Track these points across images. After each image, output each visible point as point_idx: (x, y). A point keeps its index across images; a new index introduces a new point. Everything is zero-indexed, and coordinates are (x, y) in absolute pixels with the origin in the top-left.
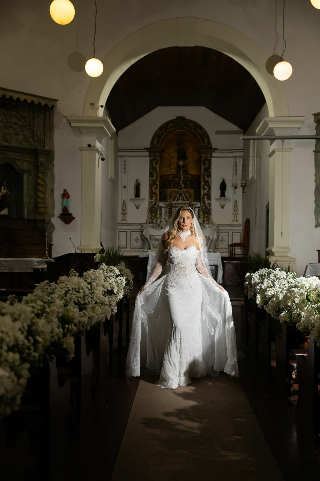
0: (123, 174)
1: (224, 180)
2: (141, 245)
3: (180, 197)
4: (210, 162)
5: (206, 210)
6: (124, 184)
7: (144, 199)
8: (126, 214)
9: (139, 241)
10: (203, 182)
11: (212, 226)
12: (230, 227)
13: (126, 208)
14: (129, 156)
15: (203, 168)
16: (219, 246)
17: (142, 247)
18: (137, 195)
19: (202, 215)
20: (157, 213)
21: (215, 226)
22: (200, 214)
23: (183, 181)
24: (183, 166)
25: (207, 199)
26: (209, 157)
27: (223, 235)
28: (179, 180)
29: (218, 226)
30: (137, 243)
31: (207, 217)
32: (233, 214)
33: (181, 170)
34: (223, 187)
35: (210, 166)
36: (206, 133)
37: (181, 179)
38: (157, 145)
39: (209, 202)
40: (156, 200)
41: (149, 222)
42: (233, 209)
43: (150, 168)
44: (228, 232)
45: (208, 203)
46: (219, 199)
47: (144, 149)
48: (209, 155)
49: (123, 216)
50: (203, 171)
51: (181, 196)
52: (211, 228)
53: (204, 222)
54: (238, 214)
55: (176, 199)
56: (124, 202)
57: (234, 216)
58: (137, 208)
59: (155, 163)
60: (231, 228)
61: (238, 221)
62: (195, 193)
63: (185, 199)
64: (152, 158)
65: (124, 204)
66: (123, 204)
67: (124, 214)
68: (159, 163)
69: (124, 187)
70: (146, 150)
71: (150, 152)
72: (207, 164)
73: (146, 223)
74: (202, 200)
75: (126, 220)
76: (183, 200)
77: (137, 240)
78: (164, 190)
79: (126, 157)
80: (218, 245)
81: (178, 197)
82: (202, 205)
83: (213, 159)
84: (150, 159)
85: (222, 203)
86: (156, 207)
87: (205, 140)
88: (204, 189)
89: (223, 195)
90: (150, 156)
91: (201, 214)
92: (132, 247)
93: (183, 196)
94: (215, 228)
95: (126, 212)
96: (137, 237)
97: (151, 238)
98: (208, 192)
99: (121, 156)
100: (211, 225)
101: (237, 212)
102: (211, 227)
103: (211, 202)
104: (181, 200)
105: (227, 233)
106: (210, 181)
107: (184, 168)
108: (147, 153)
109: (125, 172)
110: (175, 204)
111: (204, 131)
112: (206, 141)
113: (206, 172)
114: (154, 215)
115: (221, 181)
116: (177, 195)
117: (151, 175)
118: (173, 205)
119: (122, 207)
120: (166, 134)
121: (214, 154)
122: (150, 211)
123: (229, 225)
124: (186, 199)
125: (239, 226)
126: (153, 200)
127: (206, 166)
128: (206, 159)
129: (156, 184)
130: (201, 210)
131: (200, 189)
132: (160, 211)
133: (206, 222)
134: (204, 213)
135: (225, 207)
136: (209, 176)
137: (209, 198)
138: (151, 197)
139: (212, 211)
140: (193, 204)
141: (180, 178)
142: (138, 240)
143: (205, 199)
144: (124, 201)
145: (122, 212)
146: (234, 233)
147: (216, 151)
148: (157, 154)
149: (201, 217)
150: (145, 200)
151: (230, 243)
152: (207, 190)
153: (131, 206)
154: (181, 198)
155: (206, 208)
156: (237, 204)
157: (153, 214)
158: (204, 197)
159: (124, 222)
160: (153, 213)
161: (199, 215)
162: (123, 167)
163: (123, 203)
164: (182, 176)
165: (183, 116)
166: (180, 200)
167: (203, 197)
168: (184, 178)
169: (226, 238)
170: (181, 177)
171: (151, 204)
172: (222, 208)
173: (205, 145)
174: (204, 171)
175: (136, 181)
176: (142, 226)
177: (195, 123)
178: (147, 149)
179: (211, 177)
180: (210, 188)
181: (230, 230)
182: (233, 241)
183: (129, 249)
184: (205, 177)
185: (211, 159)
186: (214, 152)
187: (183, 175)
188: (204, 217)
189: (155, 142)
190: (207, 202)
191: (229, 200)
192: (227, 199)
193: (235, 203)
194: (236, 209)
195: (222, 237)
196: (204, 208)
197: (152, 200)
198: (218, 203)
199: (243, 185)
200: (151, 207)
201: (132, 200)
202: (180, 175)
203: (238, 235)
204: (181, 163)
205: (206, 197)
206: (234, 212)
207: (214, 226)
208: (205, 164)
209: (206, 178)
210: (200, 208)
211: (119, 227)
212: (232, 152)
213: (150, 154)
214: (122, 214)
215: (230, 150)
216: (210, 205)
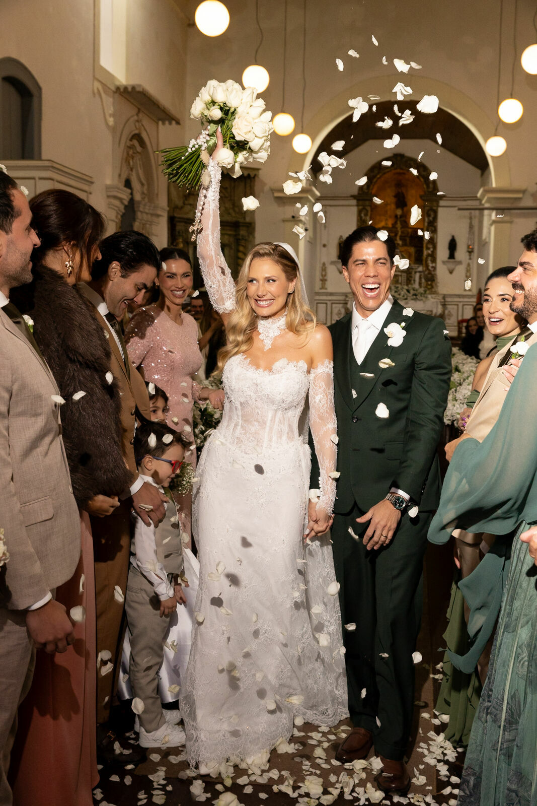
0: (323, 228)
1: (453, 237)
4: (436, 212)
5: (429, 276)
6: (324, 242)
8: (326, 280)
12: (460, 298)
13: (326, 273)
14: (330, 206)
15: (427, 221)
19: (424, 282)
22: (421, 280)
23: (401, 236)
24: (401, 217)
25: (430, 261)
26: (434, 206)
27: (451, 308)
28: (396, 235)
29: (444, 297)
31: (431, 285)
33: (399, 222)
34: (452, 246)
35: (435, 218)
37: (398, 233)
38: (366, 191)
39: (434, 265)
42: (465, 275)
43: (358, 221)
44: (457, 305)
45: (432, 267)
46: (447, 262)
47: (349, 196)
48: (435, 204)
49: (322, 284)
50: (426, 224)
52: (435, 299)
53: (425, 291)
59: (364, 215)
60: (461, 300)
62: (416, 252)
64: (361, 207)
65: (324, 268)
66: (322, 268)
67: (324, 280)
68: (369, 214)
69: (324, 246)
70: (351, 198)
71: (358, 200)
72: (432, 216)
74: (424, 262)
75: (326, 289)
79: (327, 207)
82: (425, 269)
83: (440, 210)
84: (358, 209)
85: (451, 266)
87: (431, 184)
88: (428, 248)
89: (452, 256)
90: (358, 205)
91: (423, 280)
94: (440, 298)
95: (326, 278)
96: (339, 310)
98: (432, 252)
100: (435, 295)
103: (436, 265)
106: (435, 238)
107: (403, 219)
108: (354, 202)
109: (325, 226)
111: (429, 171)
112: (431, 186)
113: (430, 226)
115: (449, 238)
119: (321, 271)
120: (378, 176)
121: (442, 203)
123: (459, 296)
125: (472, 296)
127: (431, 218)
128: (431, 209)
131: (422, 247)
133: (428, 292)
134: (427, 280)
135: (454, 273)
136: (435, 231)
137: (434, 260)
139: (437, 277)
140: (413, 267)
143: (428, 261)
144: (324, 264)
145: (321, 278)
146: (465, 307)
147: (445, 199)
148: (367, 202)
149: (423, 284)
151: (460, 318)
152: (432, 249)
153: (332, 271)
155: (430, 273)
156: (470, 268)
159: (324, 291)
163: (321, 265)
164: (400, 231)
165: (402, 153)
167: (425, 259)
168: (402, 232)
169: (454, 312)
170: (398, 231)
172: (451, 272)
173: (429, 190)
174: (428, 225)
175: (340, 239)
176: (346, 296)
178: (354, 197)
179: (437, 232)
180: (435, 247)
181: (460, 302)
182: (464, 314)
185: (437, 209)
186: (441, 200)
187: (401, 228)
188: (428, 285)
190: (431, 265)
191: (460, 263)
192: (456, 261)
193: (468, 266)
194: (468, 274)
195: (449, 312)
196: (426, 273)
198: (445, 267)
199: (470, 250)
201: (333, 263)
202: (397, 228)
204: (399, 212)
205: (430, 258)
207: (439, 296)
208: (429, 215)
210: (422, 274)
211: (317, 297)
212: (465, 200)
213: (357, 202)
214: (322, 280)
215: (462, 197)
216: (435, 268)
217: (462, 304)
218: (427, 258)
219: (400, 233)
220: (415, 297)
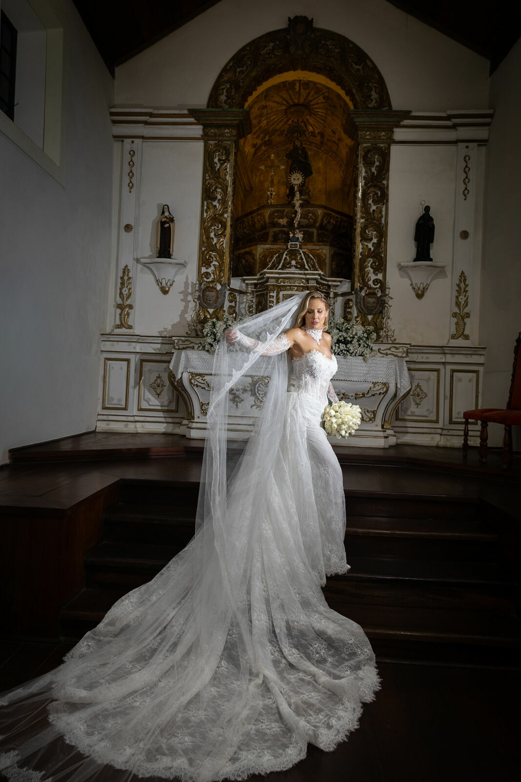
0: (126, 188)
1: (427, 209)
2: (170, 402)
3: (292, 259)
4: (385, 157)
5: (371, 300)
6: (127, 220)
7: (183, 265)
8: (130, 307)
9: (165, 388)
10: (362, 217)
11: (389, 349)
12: (444, 354)
13: (130, 289)
14: (143, 137)
15: (364, 174)
16: (409, 413)
17: (173, 407)
18: (164, 250)
19: (356, 317)
20: (222, 306)
21: (401, 350)
22: (350, 313)
25: (372, 267)
26: (382, 142)
27: (423, 379)
28: (291, 222)
29: (410, 349)
30: (159, 395)
31: (376, 322)
32: (455, 315)
34: (424, 231)
35: (384, 169)
36: (375, 69)
37: (295, 217)
39: (380, 276)
40: (220, 268)
41: (196, 331)
42: (454, 300)
43: (205, 174)
44: (438, 371)
45: (376, 281)
46: (412, 267)
48: (383, 137)
49: (121, 315)
50: (361, 183)
51: (295, 259)
52: (387, 354)
54: (468, 315)
55: (280, 267)
56: (124, 272)
57: (455, 320)
58: (165, 292)
59: (219, 160)
60: (449, 358)
61: (467, 337)
63: (307, 267)
64: (212, 143)
65: (126, 278)
66: (122, 278)
67: (125, 307)
68: (232, 158)
69: (128, 228)
70: (192, 120)
71: (206, 127)
72: (377, 163)
73: (188, 335)
74: (357, 270)
75: (130, 327)
76: (302, 267)
77: (158, 386)
78: (247, 249)
79: (136, 140)
80: (407, 409)
81: (286, 258)
82: (357, 286)
83: (394, 149)
84: (206, 147)
85: (420, 278)
86: (219, 287)
87: (373, 93)
88: (366, 238)
89: (423, 253)
90: (205, 137)
91: (355, 313)
92: (144, 405)
93: (301, 258)
94: (400, 355)
95: (129, 302)
96: (159, 377)
97: (193, 381)
98: (378, 246)
99: (121, 138)
100: (388, 346)
101: (466, 310)
102: (389, 352)
103: (385, 277)
104: (296, 267)
105: (436, 373)
106: (384, 213)
108: (197, 130)
109: (131, 186)
110: (278, 278)
111: (369, 63)
112: (374, 95)
113: (371, 186)
114: (214, 312)
115: (420, 212)
116: (284, 256)
117: (208, 195)
118: (272, 282)
119: (119, 286)
121: (399, 134)
122: (199, 299)
123: (442, 349)
124: (309, 266)
125: (471, 350)
126: (209, 270)
127: (373, 170)
128: (375, 149)
129: (221, 222)
130: (354, 300)
132: (231, 301)
134: (364, 310)
135: (427, 294)
136: (383, 198)
137: (380, 266)
138: (204, 261)
139: (390, 302)
140: (330, 283)
141: (293, 216)
142: (163, 386)
143: (366, 267)
144: (126, 270)
145: (119, 301)
146: (456, 374)
147: (406, 122)
148: (227, 130)
150: (188, 267)
152: (375, 240)
153: (145, 286)
154: (293, 263)
155: (372, 294)
156: (466, 286)
157: (211, 311)
158: (365, 262)
159: (123, 331)
160: (210, 307)
161: (349, 316)
162: (127, 169)
163: (120, 274)
164: (299, 211)
165: (309, 17)
166: (290, 268)
167: (360, 263)
168: (302, 216)
169: (429, 388)
170: (296, 212)
171: (205, 279)
172: (420, 296)
173: (370, 106)
174: (366, 184)
175: (163, 213)
177: (342, 41)
178: (195, 113)
179: (387, 201)
180: (382, 234)
181: (444, 363)
183: (135, 412)
184: (370, 202)
185: (389, 148)
186: (397, 125)
187: (301, 206)
188: (365, 323)
189: (223, 98)
190: (373, 277)
191: (441, 271)
192: (435, 268)
193: (460, 280)
194: (462, 299)
195: (418, 385)
196: (363, 294)
197: (207, 268)
198: (407, 281)
200: (203, 287)
201: (148, 266)
202: (294, 206)
203: (470, 381)
204: (297, 179)
205: (370, 261)
206: (456, 310)
207: (397, 348)
208: (368, 164)
209: (372, 205)
210: (353, 297)
211: (108, 346)
212: (454, 127)
213: (203, 130)
214: (120, 306)
215: (448, 118)
216: (383, 285)
217: (449, 368)
218: (363, 261)
219: (299, 215)
220: (342, 346)
